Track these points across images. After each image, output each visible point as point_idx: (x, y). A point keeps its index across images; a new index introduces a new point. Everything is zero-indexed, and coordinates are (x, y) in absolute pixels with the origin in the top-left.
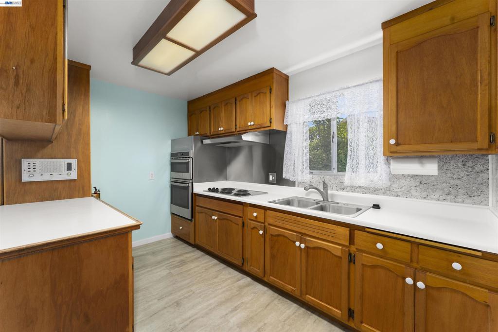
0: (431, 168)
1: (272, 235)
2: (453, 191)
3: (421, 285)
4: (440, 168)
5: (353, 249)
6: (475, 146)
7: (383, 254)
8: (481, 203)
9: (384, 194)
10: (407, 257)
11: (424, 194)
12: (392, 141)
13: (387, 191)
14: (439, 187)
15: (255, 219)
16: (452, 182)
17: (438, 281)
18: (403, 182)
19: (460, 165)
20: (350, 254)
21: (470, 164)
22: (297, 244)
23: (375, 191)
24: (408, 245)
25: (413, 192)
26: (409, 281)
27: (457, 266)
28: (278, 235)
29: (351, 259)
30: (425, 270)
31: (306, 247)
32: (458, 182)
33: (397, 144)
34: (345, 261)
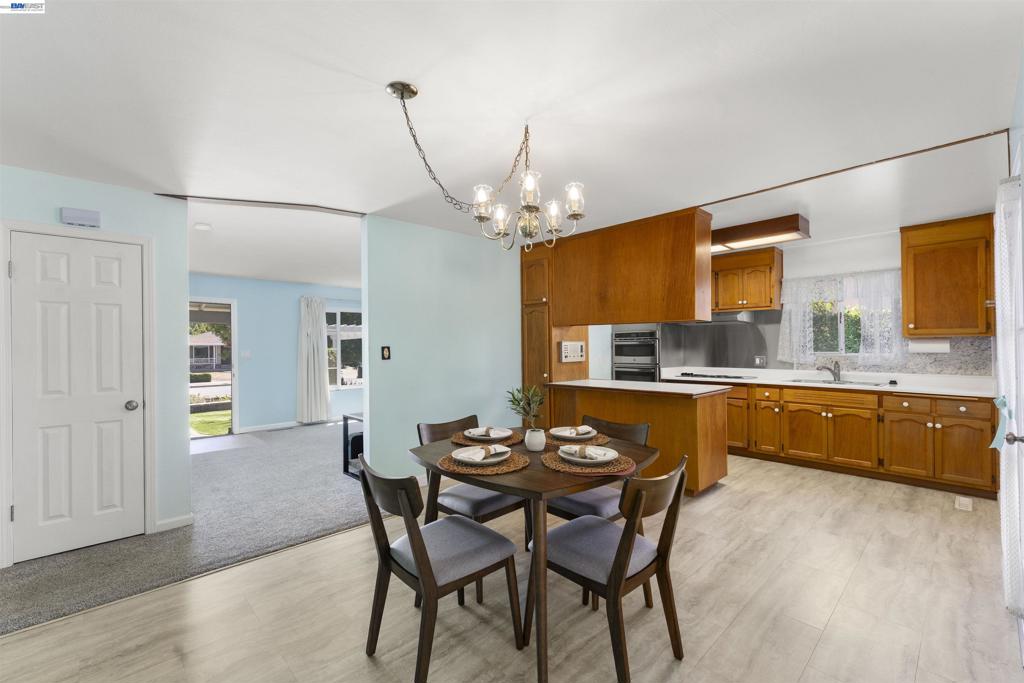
0: (943, 347)
1: (791, 411)
2: (964, 366)
3: (938, 426)
4: (952, 347)
5: (881, 411)
6: (976, 331)
7: (909, 410)
8: (985, 374)
9: (900, 371)
10: (928, 409)
11: (939, 370)
12: (912, 326)
13: (903, 368)
14: (952, 362)
15: (768, 399)
16: (963, 359)
17: (948, 421)
18: (918, 360)
19: (969, 345)
20: (879, 416)
21: (976, 343)
22: (824, 414)
23: (891, 369)
24: (928, 401)
25: (929, 368)
26: (930, 425)
27: (963, 409)
28: (799, 410)
29: (880, 419)
30: (941, 416)
31: (834, 416)
32: (968, 358)
33: (915, 328)
34: (874, 422)
